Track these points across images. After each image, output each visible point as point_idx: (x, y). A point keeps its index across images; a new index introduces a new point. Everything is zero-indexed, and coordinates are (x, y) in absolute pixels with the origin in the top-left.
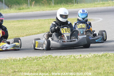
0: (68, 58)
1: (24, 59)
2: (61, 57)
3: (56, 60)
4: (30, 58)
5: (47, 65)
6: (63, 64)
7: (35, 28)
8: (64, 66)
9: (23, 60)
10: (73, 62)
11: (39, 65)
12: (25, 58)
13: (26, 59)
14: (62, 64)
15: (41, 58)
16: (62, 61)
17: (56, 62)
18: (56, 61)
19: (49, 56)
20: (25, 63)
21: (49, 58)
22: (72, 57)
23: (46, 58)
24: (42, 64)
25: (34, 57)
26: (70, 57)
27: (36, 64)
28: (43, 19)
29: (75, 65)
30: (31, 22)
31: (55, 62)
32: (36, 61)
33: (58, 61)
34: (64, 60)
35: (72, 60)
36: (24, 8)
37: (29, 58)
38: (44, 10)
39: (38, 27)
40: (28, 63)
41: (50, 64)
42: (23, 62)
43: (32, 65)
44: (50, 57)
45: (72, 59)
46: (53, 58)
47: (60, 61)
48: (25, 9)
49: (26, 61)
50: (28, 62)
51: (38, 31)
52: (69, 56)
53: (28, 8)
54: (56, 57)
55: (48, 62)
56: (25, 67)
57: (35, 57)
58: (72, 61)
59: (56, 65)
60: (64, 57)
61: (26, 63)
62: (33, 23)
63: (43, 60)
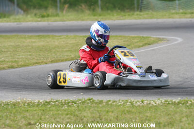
0: (121, 105)
1: (46, 102)
2: (110, 103)
3: (101, 107)
4: (57, 101)
5: (85, 114)
6: (113, 114)
7: (67, 49)
8: (114, 117)
9: (44, 104)
10: (129, 112)
11: (71, 115)
12: (48, 100)
13: (49, 103)
14: (110, 113)
15: (75, 103)
16: (110, 110)
17: (101, 111)
18: (101, 109)
19: (89, 100)
20: (48, 109)
21: (88, 103)
22: (128, 103)
23: (84, 102)
24: (77, 113)
25: (63, 101)
26: (124, 103)
27: (66, 113)
28: (82, 35)
29: (132, 117)
30: (60, 39)
31: (98, 111)
32: (66, 107)
33: (104, 109)
34: (115, 108)
35: (127, 109)
36: (50, 14)
37: (55, 102)
38: (83, 20)
39: (72, 48)
40: (53, 110)
41: (89, 114)
42: (44, 108)
43: (59, 114)
44: (91, 102)
45: (128, 107)
46: (96, 103)
47: (107, 109)
48: (51, 16)
49: (49, 106)
50: (54, 108)
51: (72, 56)
52: (123, 101)
53: (57, 15)
54: (101, 102)
55: (87, 109)
56: (47, 117)
57: (65, 100)
58: (127, 111)
59: (100, 116)
60: (115, 103)
61: (50, 110)
62: (64, 41)
63: (78, 107)
